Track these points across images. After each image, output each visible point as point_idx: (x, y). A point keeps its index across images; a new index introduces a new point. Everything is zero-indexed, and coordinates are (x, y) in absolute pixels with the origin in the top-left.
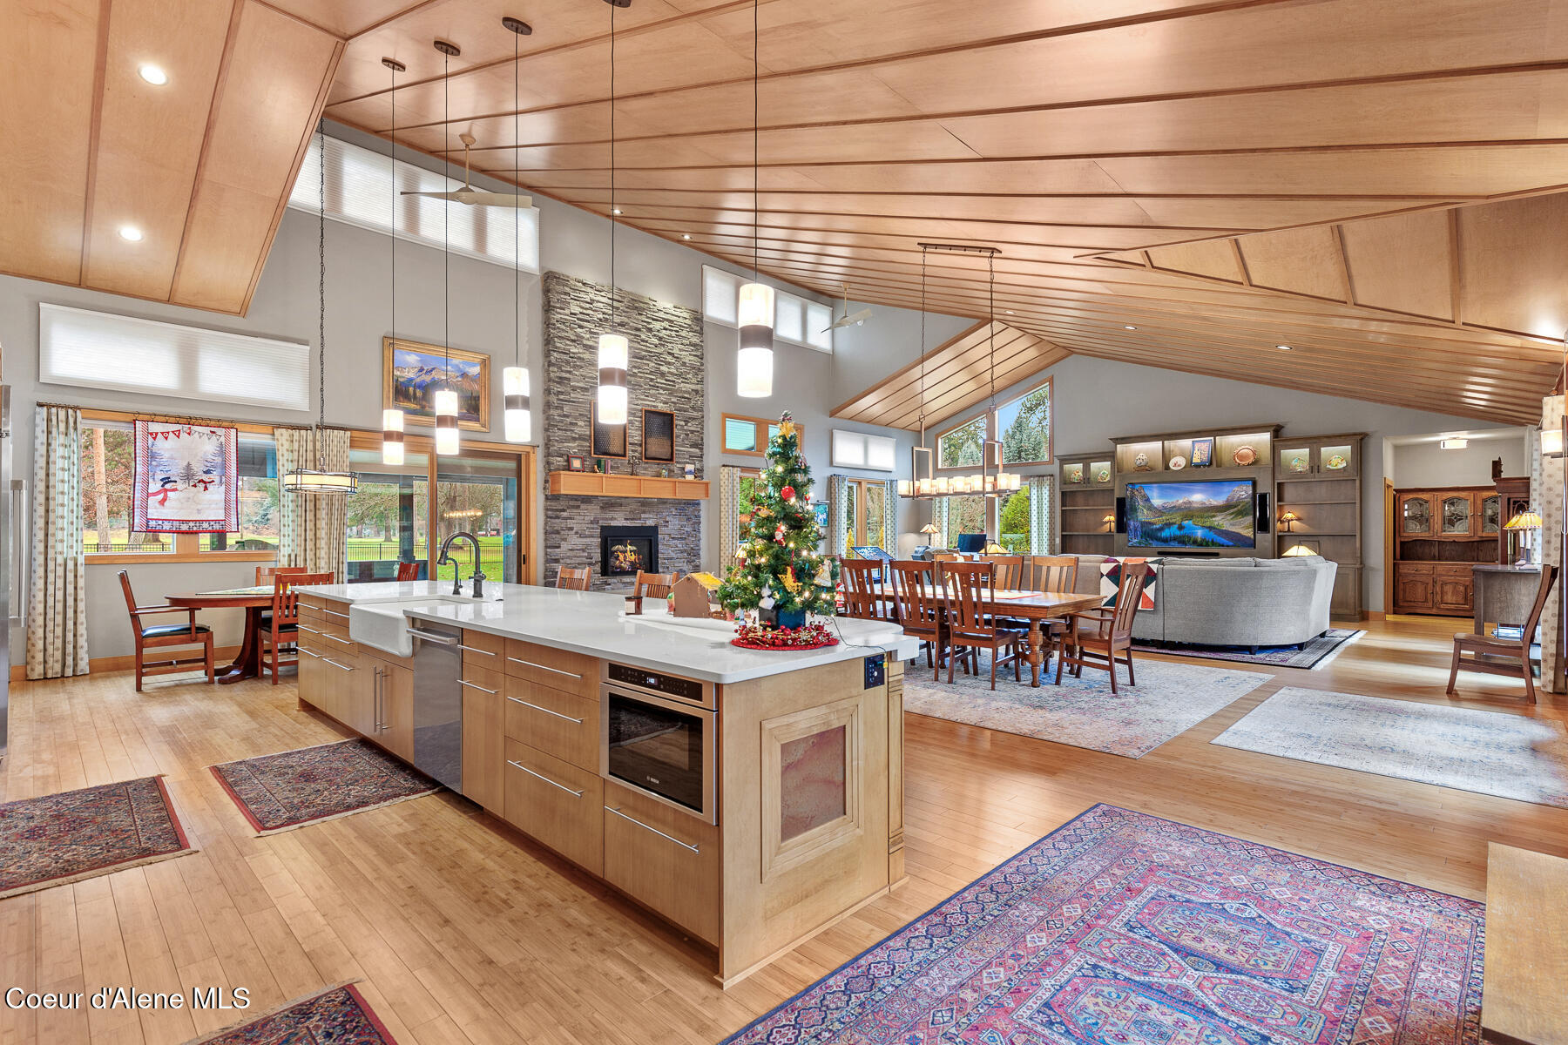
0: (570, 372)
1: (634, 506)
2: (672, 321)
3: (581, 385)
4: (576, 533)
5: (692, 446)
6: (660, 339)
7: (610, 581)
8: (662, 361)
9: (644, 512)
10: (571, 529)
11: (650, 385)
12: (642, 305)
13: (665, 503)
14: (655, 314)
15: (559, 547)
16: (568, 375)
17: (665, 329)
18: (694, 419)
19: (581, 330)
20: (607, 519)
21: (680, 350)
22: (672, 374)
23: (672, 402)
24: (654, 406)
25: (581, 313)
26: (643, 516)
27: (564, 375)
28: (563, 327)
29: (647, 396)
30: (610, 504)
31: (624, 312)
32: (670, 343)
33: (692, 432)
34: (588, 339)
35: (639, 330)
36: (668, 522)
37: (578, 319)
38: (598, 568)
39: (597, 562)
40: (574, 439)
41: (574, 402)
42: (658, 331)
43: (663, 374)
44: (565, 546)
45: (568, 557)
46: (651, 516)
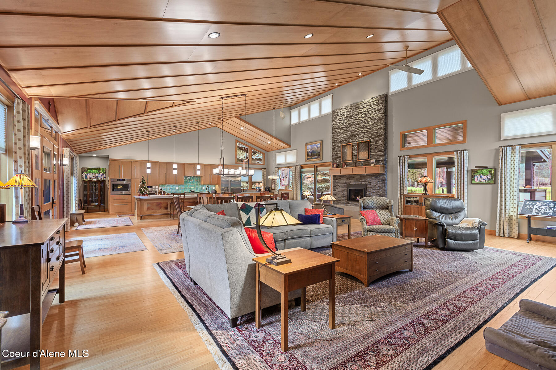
0: (337, 138)
1: (358, 177)
2: (370, 105)
3: (340, 141)
4: (340, 187)
5: (378, 152)
6: (365, 114)
7: (350, 203)
8: (366, 122)
9: (361, 179)
10: (339, 185)
11: (362, 133)
12: (358, 105)
13: (369, 175)
14: (364, 106)
15: (335, 191)
16: (336, 139)
17: (367, 109)
18: (380, 140)
19: (339, 124)
20: (349, 182)
21: (374, 114)
22: (370, 125)
23: (370, 136)
24: (363, 140)
25: (340, 119)
26: (361, 181)
27: (335, 140)
28: (335, 125)
29: (360, 137)
30: (350, 177)
31: (353, 111)
32: (369, 114)
33: (379, 146)
34: (342, 126)
35: (358, 115)
36: (370, 183)
37: (339, 121)
38: (346, 198)
39: (346, 196)
40: (338, 158)
41: (338, 147)
42: (365, 111)
43: (366, 127)
44: (337, 190)
45: (338, 194)
46: (364, 181)
